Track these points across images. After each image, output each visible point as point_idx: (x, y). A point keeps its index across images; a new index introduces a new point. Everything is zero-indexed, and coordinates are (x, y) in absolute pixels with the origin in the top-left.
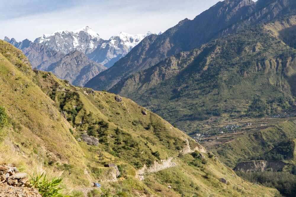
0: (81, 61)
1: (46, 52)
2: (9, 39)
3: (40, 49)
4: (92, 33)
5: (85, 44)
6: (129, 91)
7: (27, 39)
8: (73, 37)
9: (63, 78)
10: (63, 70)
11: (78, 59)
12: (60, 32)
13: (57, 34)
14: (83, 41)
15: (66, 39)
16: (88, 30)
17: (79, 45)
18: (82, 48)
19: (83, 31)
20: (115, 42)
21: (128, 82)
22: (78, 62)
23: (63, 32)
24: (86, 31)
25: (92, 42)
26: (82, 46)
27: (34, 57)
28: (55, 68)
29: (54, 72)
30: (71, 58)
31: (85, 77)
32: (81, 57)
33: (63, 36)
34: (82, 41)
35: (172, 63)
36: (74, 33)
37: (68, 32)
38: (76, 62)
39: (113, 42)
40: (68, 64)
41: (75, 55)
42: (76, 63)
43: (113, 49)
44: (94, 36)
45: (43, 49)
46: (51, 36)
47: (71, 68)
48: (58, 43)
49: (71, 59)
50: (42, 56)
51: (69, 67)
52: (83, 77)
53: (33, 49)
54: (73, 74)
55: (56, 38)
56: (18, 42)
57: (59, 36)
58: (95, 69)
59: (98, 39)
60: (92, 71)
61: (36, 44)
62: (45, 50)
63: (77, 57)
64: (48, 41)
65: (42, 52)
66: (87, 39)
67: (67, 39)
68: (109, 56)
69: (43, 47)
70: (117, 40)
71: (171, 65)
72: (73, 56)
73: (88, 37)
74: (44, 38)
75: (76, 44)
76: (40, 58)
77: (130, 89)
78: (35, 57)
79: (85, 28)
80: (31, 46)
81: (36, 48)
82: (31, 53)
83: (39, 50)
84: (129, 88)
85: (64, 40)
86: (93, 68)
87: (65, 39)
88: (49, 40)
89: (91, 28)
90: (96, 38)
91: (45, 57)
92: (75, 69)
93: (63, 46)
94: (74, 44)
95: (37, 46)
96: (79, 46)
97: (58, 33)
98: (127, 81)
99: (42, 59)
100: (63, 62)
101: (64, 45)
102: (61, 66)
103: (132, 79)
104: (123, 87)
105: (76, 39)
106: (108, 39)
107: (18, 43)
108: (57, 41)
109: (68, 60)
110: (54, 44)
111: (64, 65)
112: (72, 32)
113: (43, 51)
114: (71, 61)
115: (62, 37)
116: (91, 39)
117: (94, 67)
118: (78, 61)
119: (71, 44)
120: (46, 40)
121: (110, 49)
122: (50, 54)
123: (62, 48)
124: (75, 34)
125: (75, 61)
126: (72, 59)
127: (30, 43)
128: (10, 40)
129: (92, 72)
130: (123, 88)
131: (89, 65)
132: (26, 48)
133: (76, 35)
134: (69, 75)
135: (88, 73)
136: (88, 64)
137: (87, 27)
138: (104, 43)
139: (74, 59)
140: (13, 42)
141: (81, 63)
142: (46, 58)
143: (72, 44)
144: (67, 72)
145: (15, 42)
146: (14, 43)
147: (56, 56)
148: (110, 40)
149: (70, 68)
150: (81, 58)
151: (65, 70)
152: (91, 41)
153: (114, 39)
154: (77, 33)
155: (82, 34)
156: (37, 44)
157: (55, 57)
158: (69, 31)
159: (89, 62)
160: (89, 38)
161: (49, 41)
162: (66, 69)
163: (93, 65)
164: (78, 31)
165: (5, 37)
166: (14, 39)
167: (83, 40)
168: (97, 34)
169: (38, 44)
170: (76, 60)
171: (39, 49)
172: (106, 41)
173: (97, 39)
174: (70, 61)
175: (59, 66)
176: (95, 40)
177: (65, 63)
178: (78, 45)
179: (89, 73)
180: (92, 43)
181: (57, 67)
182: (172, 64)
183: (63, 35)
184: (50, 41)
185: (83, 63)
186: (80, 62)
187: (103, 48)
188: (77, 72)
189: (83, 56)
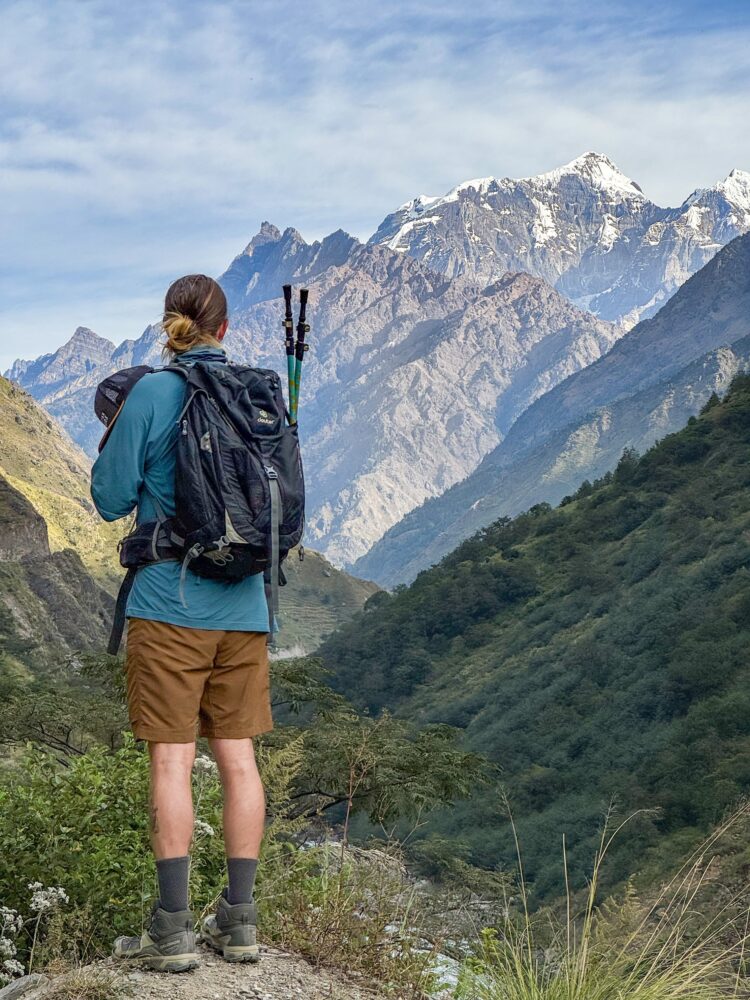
0: (538, 316)
1: (409, 282)
2: (278, 232)
3: (388, 268)
4: (612, 181)
5: (583, 227)
6: (579, 465)
7: (340, 231)
8: (534, 201)
9: (465, 383)
10: (467, 353)
11: (527, 309)
12: (482, 183)
13: (468, 194)
14: (576, 216)
15: (503, 212)
16: (594, 168)
17: (555, 235)
18: (570, 249)
19: (575, 177)
20: (703, 216)
21: (578, 435)
22: (524, 320)
23: (493, 186)
24: (585, 175)
25: (609, 219)
26: (571, 237)
27: (363, 303)
28: (438, 348)
29: (432, 362)
30: (501, 303)
31: (546, 379)
32: (539, 299)
33: (491, 201)
34: (568, 219)
35: (721, 371)
36: (539, 184)
37: (511, 185)
38: (520, 320)
39: (694, 216)
40: (486, 330)
41: (514, 290)
42: (518, 325)
43: (693, 247)
44: (617, 194)
45: (401, 268)
46: (446, 205)
47: (497, 344)
48: (470, 229)
49: (499, 310)
50: (394, 299)
51: (489, 340)
52: (540, 380)
53: (360, 273)
54: (505, 366)
55: (463, 211)
56: (310, 243)
57: (478, 204)
58: (586, 348)
59: (635, 205)
60: (577, 355)
61: (371, 252)
62: (406, 275)
63: (523, 299)
64: (431, 224)
65: (396, 283)
66: (591, 207)
67: (508, 212)
68: (673, 280)
69: (397, 264)
70: (712, 208)
71: (715, 378)
72: (506, 297)
73: (594, 198)
74: (415, 215)
75: (545, 229)
76: (387, 304)
77: (582, 460)
78: (367, 305)
79: (582, 161)
80: (356, 258)
81: (374, 268)
82: (352, 288)
83: (382, 273)
84: (579, 454)
85: (497, 219)
86: (581, 342)
87: (499, 214)
88: (435, 219)
89: (608, 162)
90: (627, 200)
91: (404, 301)
92: (513, 348)
93: (493, 245)
94: (537, 231)
95: (375, 257)
96: (556, 240)
97: (474, 188)
98: (577, 432)
99: (394, 310)
100: (466, 321)
101: (494, 238)
102: (461, 338)
103: (590, 427)
104: (563, 451)
105: (544, 211)
106: (677, 204)
107: (310, 247)
108: (468, 225)
109: (487, 313)
110: (455, 238)
111: (472, 332)
112: (529, 182)
113: (400, 276)
114: (497, 316)
115: (487, 206)
116: (605, 206)
117: (585, 340)
118: (527, 317)
119: (526, 233)
120: (426, 220)
121: (677, 248)
122: (426, 288)
123: (487, 252)
124: (542, 189)
125: (516, 317)
126: (504, 310)
127: (354, 247)
128: (282, 234)
129: (574, 357)
130: (562, 455)
131: (567, 331)
132: (335, 268)
133: (545, 195)
134: (491, 371)
135: (561, 365)
136: (564, 325)
137: (593, 155)
138: (659, 224)
139: (513, 309)
140: (289, 242)
141: (537, 322)
142: (409, 306)
143: (530, 230)
144: (483, 360)
145: (298, 244)
146: (294, 246)
147: (446, 295)
148: (685, 208)
149: (492, 346)
150: (536, 303)
151: (474, 352)
152: (605, 217)
153: (699, 205)
154: (549, 187)
155: (569, 187)
156: (376, 250)
157: (442, 301)
158: (518, 180)
159: (567, 318)
160: (600, 203)
161: (435, 223)
162: (479, 348)
163: (582, 331)
164: (554, 176)
165: (263, 225)
166: (293, 230)
167: (575, 213)
168: (633, 184)
169: (381, 252)
170: (519, 312)
171: (385, 270)
172: (669, 211)
173: (630, 207)
174: (493, 317)
175: (453, 340)
176: (622, 211)
177: (474, 323)
178: (552, 233)
179: (564, 365)
180: (611, 222)
181: (445, 344)
182: (721, 375)
183: (494, 197)
184: (440, 224)
185: (543, 322)
186: (532, 319)
187: (653, 243)
188: (519, 360)
189: (544, 295)
